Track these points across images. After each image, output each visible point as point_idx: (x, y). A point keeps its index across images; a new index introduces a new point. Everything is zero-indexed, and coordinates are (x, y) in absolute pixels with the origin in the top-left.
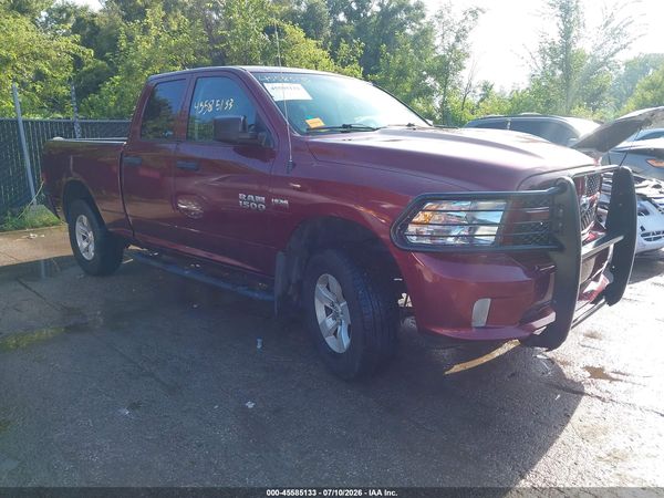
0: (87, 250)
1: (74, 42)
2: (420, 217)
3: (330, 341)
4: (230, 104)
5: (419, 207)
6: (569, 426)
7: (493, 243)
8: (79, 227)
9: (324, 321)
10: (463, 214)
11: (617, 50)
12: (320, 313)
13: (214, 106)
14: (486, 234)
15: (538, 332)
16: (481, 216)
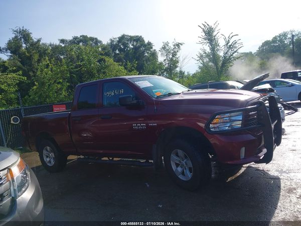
0: (50, 162)
1: (19, 75)
2: (215, 121)
3: (181, 177)
4: (122, 91)
5: (214, 118)
6: (282, 190)
7: (241, 127)
8: (45, 152)
9: (176, 170)
10: (228, 119)
11: (233, 53)
12: (174, 167)
13: (114, 93)
14: (238, 124)
15: (261, 158)
16: (233, 118)
